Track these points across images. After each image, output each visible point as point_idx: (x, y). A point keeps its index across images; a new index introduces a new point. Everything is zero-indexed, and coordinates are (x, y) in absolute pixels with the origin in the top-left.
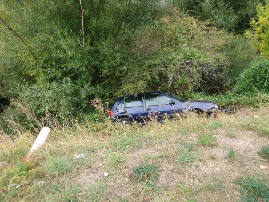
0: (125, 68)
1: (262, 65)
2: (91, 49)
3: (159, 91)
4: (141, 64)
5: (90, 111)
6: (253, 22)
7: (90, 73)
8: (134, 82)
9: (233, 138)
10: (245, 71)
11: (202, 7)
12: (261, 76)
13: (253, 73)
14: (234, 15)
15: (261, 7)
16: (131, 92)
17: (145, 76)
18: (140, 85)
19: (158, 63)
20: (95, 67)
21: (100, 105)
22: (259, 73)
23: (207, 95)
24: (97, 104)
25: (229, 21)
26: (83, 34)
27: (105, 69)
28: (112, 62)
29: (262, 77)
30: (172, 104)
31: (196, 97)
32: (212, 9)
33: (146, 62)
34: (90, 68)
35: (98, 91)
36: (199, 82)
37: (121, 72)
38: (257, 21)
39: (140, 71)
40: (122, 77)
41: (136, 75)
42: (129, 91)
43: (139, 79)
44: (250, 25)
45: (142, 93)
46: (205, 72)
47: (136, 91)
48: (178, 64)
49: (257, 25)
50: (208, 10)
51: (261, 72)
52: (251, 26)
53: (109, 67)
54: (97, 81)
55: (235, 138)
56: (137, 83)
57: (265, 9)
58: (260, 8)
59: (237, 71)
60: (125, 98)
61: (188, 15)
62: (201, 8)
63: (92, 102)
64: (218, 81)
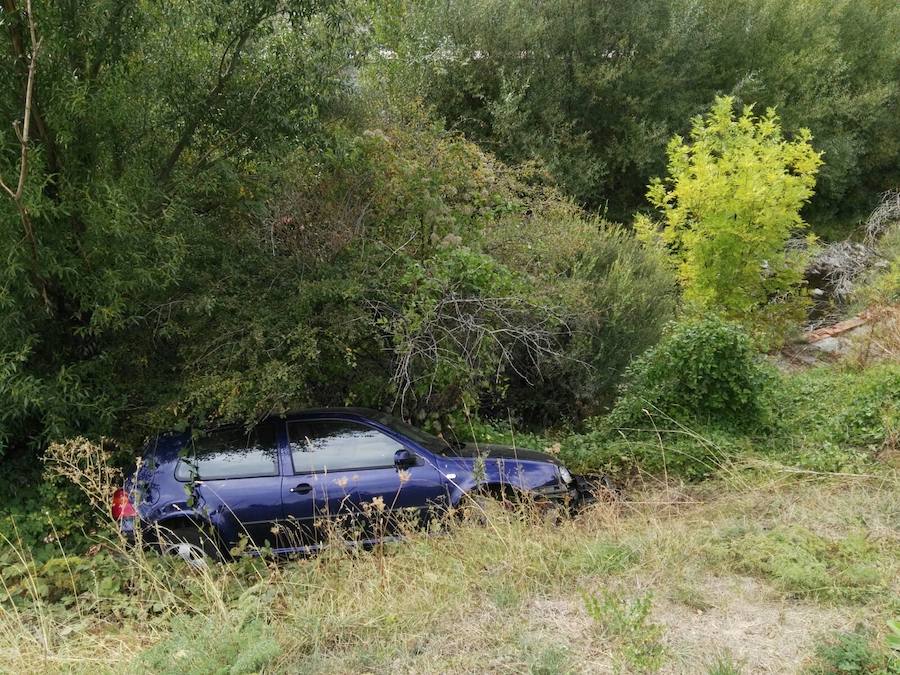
0: (208, 303)
1: (708, 334)
2: (49, 212)
3: (346, 410)
4: (277, 291)
5: (13, 497)
6: (656, 191)
7: (29, 316)
8: (242, 366)
9: (700, 612)
10: (650, 353)
11: (493, 117)
12: (703, 370)
13: (676, 360)
14: (594, 159)
15: (682, 146)
16: (230, 408)
17: (295, 343)
18: (271, 379)
19: (353, 296)
20: (58, 292)
21: (96, 471)
22: (697, 361)
23: (524, 431)
24: (82, 465)
25: (576, 177)
26: (25, 138)
27: (105, 302)
28: (146, 275)
29: (705, 374)
30: (405, 463)
31: (489, 437)
32: (527, 128)
33: (303, 285)
34: (33, 292)
35: (64, 401)
36: (506, 383)
37: (181, 318)
38: (670, 187)
39: (274, 322)
40: (186, 340)
41: (258, 336)
42: (217, 405)
43: (269, 353)
44: (650, 200)
45: (282, 416)
46: (531, 343)
47: (252, 403)
48: (431, 306)
49: (669, 202)
50: (512, 130)
51: (703, 358)
52: (653, 202)
53: (128, 296)
54: (56, 355)
55: (704, 608)
56: (257, 371)
57: (690, 154)
58: (678, 149)
59: (618, 348)
60: (194, 436)
61: (459, 134)
62: (488, 119)
63: (56, 455)
64: (554, 380)
